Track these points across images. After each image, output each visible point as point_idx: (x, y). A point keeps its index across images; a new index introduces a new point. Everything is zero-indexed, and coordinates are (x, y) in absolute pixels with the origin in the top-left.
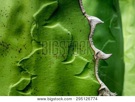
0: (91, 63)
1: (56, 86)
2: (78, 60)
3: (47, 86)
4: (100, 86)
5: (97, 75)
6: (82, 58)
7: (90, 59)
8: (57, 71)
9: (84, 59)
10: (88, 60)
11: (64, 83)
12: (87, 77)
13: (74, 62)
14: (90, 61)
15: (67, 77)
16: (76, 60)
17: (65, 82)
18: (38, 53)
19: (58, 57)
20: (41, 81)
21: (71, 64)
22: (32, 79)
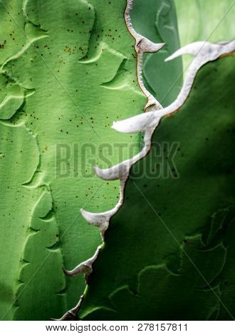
0: (130, 61)
1: (70, 106)
2: (106, 55)
3: (53, 107)
4: (147, 100)
5: (141, 82)
6: (114, 52)
7: (128, 52)
8: (71, 77)
9: (118, 54)
10: (124, 54)
11: (84, 101)
12: (124, 85)
13: (99, 60)
14: (129, 56)
15: (89, 88)
16: (103, 55)
17: (85, 99)
18: (36, 45)
19: (72, 51)
20: (43, 98)
21: (96, 64)
22: (27, 96)
